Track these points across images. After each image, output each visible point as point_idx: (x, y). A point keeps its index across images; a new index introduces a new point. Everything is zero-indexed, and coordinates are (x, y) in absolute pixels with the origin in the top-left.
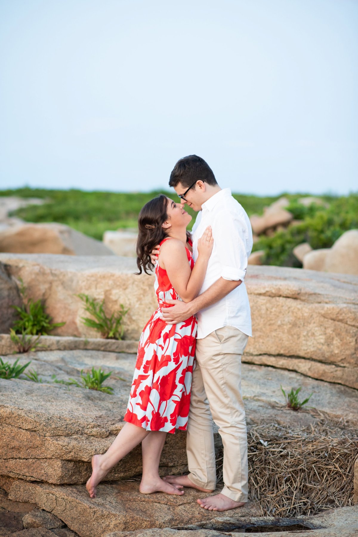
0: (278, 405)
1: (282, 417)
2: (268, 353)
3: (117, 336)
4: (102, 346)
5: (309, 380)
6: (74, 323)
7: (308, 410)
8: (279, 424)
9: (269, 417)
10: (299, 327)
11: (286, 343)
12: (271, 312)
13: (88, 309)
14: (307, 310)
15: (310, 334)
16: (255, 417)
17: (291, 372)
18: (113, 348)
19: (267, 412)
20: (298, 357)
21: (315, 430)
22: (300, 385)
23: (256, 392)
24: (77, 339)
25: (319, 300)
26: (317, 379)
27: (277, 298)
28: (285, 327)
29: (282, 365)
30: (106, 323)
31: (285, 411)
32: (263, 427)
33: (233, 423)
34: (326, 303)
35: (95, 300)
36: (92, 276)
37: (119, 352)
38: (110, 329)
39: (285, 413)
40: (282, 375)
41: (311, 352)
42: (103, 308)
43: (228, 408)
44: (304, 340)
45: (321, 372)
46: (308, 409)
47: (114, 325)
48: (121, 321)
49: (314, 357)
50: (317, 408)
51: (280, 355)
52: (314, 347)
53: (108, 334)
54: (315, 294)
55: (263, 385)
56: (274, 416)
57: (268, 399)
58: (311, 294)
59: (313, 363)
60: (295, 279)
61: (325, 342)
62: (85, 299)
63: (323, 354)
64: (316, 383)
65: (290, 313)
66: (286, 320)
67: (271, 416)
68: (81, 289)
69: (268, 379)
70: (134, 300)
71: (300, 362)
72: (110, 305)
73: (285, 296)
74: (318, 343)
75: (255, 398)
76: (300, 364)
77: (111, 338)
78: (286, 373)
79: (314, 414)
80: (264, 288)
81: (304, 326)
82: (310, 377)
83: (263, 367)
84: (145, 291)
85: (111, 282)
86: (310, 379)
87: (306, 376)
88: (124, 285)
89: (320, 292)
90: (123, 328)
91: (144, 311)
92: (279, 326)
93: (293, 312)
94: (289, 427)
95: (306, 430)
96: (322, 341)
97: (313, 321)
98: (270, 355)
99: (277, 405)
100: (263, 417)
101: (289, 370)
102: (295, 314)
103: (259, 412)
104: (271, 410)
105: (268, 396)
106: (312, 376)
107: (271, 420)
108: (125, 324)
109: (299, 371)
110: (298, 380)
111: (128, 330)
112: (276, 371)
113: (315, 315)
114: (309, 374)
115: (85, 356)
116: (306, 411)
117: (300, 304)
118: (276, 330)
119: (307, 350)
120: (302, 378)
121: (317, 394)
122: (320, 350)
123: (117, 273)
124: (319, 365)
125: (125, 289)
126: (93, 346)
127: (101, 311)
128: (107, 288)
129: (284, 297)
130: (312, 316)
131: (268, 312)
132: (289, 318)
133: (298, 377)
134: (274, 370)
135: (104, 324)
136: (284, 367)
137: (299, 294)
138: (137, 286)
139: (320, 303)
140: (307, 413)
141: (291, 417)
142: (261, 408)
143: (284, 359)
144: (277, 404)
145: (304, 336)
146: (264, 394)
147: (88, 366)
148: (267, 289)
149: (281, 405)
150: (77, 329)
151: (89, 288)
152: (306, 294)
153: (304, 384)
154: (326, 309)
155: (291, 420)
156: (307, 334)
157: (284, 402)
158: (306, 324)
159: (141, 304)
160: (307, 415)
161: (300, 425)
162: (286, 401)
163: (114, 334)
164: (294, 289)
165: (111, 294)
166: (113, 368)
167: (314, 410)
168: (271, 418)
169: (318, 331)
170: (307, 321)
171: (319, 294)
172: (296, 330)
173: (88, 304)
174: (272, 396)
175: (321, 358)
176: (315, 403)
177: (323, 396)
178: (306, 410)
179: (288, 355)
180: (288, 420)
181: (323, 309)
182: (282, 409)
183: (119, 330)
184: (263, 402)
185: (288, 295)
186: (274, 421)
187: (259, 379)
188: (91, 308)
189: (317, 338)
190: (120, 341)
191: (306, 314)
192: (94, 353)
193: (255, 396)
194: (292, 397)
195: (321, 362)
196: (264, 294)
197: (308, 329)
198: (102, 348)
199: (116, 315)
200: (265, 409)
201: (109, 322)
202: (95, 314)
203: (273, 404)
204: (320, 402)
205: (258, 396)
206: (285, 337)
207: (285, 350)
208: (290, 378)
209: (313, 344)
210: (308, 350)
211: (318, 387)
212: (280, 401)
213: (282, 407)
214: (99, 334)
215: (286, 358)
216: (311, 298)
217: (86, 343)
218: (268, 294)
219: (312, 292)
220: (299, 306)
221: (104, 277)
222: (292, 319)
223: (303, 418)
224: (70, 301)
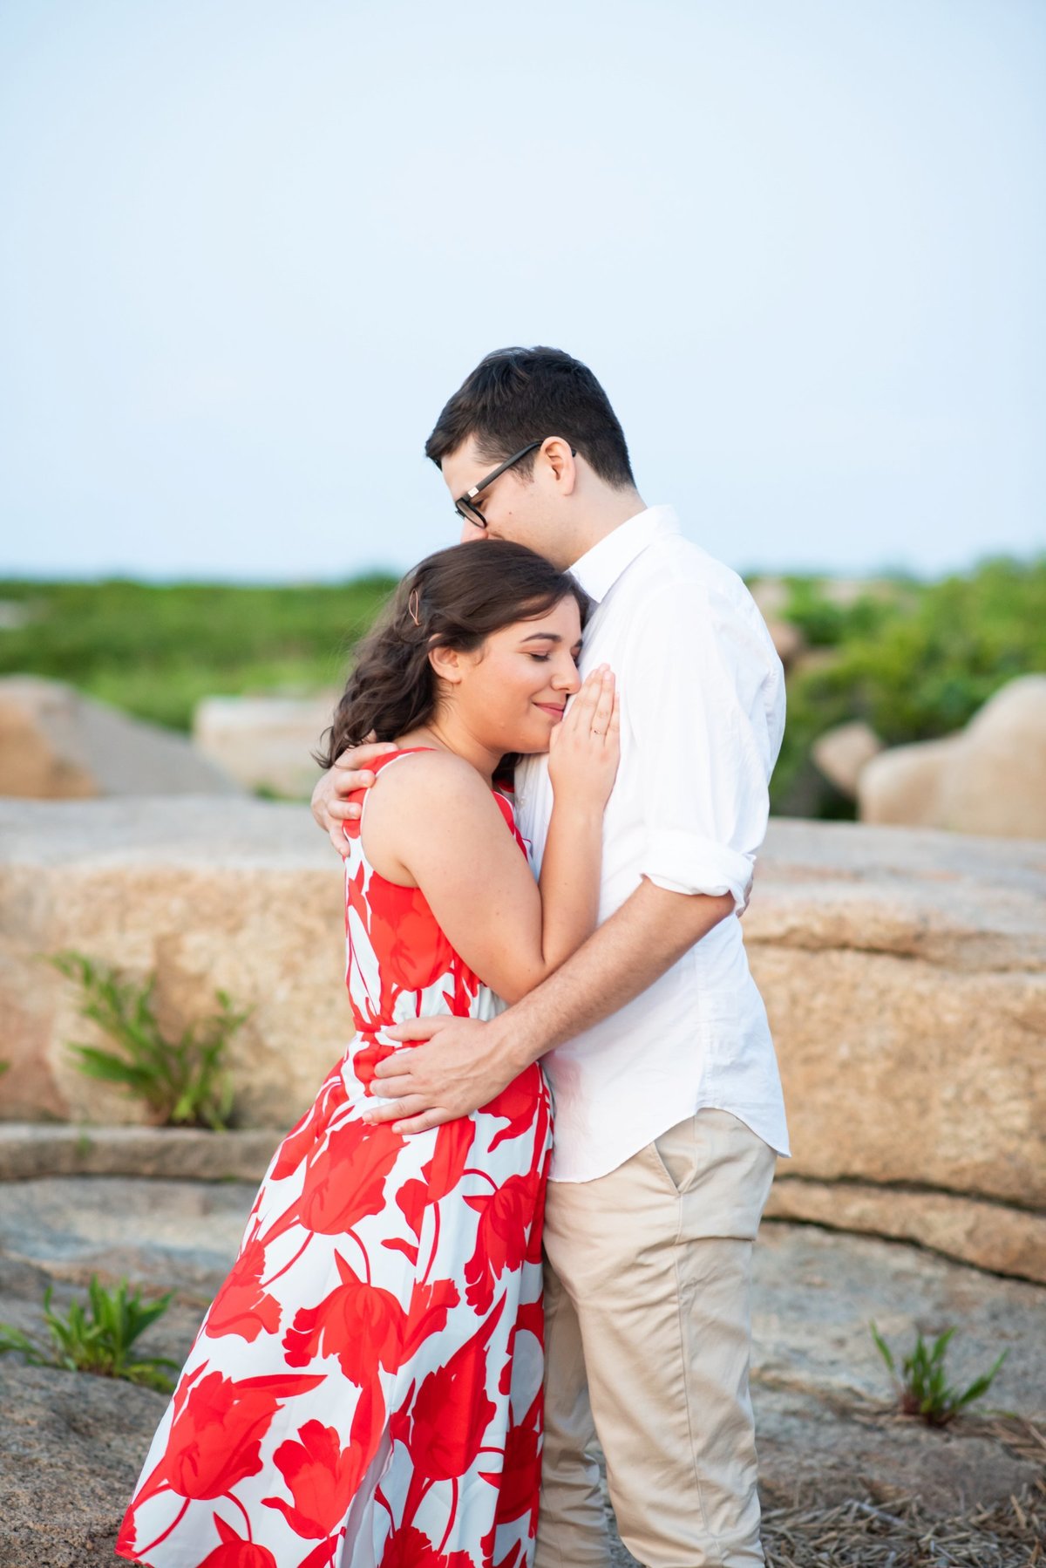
0: (864, 1405)
1: (885, 1463)
2: (802, 1171)
3: (209, 1113)
4: (148, 1159)
5: (971, 1281)
6: (41, 1064)
7: (989, 1424)
8: (877, 1501)
9: (833, 1467)
10: (925, 1069)
11: (874, 1133)
12: (809, 1011)
13: (92, 1012)
14: (954, 1002)
15: (968, 1096)
16: (776, 1474)
17: (897, 1248)
18: (192, 1163)
19: (823, 1441)
20: (923, 1187)
21: (1028, 1523)
22: (939, 1307)
23: (770, 1348)
24: (50, 1133)
25: (1000, 958)
26: (1001, 1275)
27: (835, 956)
28: (867, 1069)
29: (860, 1219)
30: (164, 1065)
31: (894, 1432)
32: (815, 1519)
34: (1031, 970)
35: (116, 974)
36: (106, 882)
37: (216, 1181)
38: (179, 1088)
39: (895, 1441)
40: (862, 1262)
41: (977, 1166)
42: (153, 1007)
44: (948, 1120)
45: (1018, 1245)
46: (986, 1417)
47: (196, 1071)
48: (221, 1056)
49: (988, 1187)
50: (1024, 1415)
51: (848, 1180)
52: (985, 1146)
53: (173, 1106)
54: (982, 935)
55: (791, 1315)
56: (851, 1460)
57: (821, 1378)
58: (965, 938)
59: (983, 1209)
60: (896, 874)
61: (1032, 1127)
62: (77, 970)
63: (1024, 1174)
64: (1001, 1291)
65: (888, 1016)
66: (873, 1039)
67: (842, 1464)
68: (64, 932)
69: (810, 1285)
70: (267, 972)
71: (931, 1207)
72: (177, 993)
73: (862, 943)
74: (1003, 1131)
75: (771, 1375)
76: (932, 1216)
77: (185, 1123)
78: (877, 1251)
79: (1015, 1440)
80: (780, 916)
81: (943, 1062)
82: (972, 1265)
83: (783, 1229)
84: (310, 936)
85: (177, 905)
86: (975, 1275)
87: (954, 1261)
88: (229, 913)
89: (1005, 928)
90: (229, 1083)
91: (309, 1013)
92: (845, 1066)
93: (898, 1011)
94: (921, 1511)
96: (1020, 1122)
97: (979, 1046)
98: (809, 1180)
99: (858, 1404)
100: (811, 1468)
101: (888, 1239)
102: (906, 1019)
103: (790, 1443)
104: (835, 1430)
105: (820, 1364)
106: (982, 1261)
107: (844, 1481)
108: (235, 1064)
109: (930, 1240)
110: (929, 1282)
111: (248, 1090)
112: (836, 1246)
113: (987, 1022)
114: (971, 1254)
115: (80, 1205)
116: (981, 1429)
117: (926, 977)
118: (830, 1082)
119: (957, 1159)
120: (941, 1271)
121: (1015, 1345)
122: (1010, 1157)
123: (201, 866)
124: (1007, 1217)
125: (235, 930)
126: (109, 1162)
127: (146, 1017)
128: (165, 928)
129: (858, 949)
130: (973, 1024)
131: (799, 1012)
132: (882, 1035)
133: (928, 1271)
134: (829, 1240)
135: (153, 1069)
136: (867, 1225)
137: (919, 937)
138: (281, 917)
139: (1003, 969)
140: (986, 1436)
141: (925, 1460)
142: (793, 1422)
143: (869, 1196)
144: (859, 1397)
145: (947, 1105)
146: (801, 1354)
147: (85, 1251)
148: (793, 921)
149: (874, 1402)
150: (51, 1088)
151: (94, 928)
152: (947, 935)
153: (954, 1301)
154: (1030, 995)
155: (924, 1477)
156: (958, 1097)
157: (888, 1391)
158: (951, 1056)
159: (296, 987)
160: (987, 1446)
161: (966, 1498)
162: (895, 1384)
163: (195, 1107)
164: (902, 917)
165: (178, 950)
166: (188, 1254)
167: (1015, 1423)
168: (842, 1474)
169: (1000, 1083)
170: (954, 1045)
171: (999, 936)
172: (910, 1081)
173: (93, 996)
174: (833, 1363)
175: (1016, 1191)
176: (1010, 1387)
177: (1038, 1353)
178: (981, 1424)
179: (883, 1177)
180: (913, 1479)
181: (1019, 994)
182: (882, 1420)
183: (215, 1087)
184: (802, 1391)
185: (879, 944)
186: (854, 1484)
187: (776, 1285)
188: (105, 1005)
189: (996, 1111)
190: (221, 1136)
191: (950, 1019)
192: (115, 1188)
193: (766, 1368)
194: (920, 1370)
195: (1014, 1204)
196: (781, 942)
197: (962, 1074)
198: (149, 1168)
199: (200, 1035)
200: (812, 1425)
201: (173, 1062)
202: (118, 1027)
203: (844, 1398)
204: (1029, 1381)
205: (778, 1366)
206: (868, 1107)
207: (870, 1160)
208: (899, 1276)
209: (983, 1133)
210: (964, 1161)
211: (1010, 1311)
212: (871, 1386)
213: (879, 1414)
214: (138, 1111)
215: (875, 1191)
216: (970, 953)
217: (83, 1150)
218: (797, 938)
219: (971, 927)
220: (924, 987)
221: (150, 886)
222: (894, 1035)
223: (972, 1463)
224: (22, 978)
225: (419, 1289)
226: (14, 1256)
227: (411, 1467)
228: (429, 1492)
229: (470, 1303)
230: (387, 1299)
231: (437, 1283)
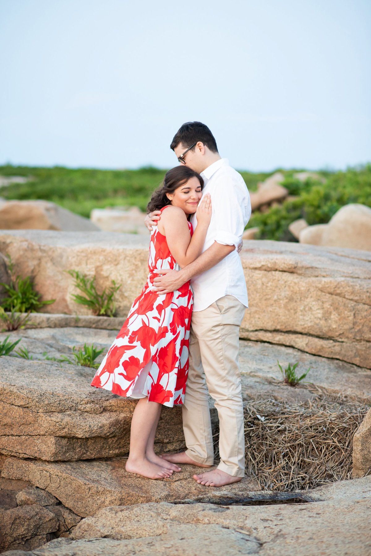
0: (275, 381)
1: (279, 392)
2: (264, 329)
3: (109, 313)
4: (94, 324)
5: (306, 356)
6: (64, 300)
7: (306, 386)
8: (276, 400)
9: (266, 392)
10: (296, 302)
11: (283, 318)
12: (267, 287)
13: (78, 286)
14: (304, 284)
15: (307, 309)
16: (251, 393)
17: (288, 348)
18: (105, 325)
19: (264, 387)
20: (295, 332)
21: (312, 406)
22: (297, 361)
23: (253, 368)
24: (67, 316)
25: (316, 274)
26: (314, 355)
27: (273, 272)
28: (281, 302)
29: (279, 341)
30: (97, 300)
31: (282, 387)
32: (260, 403)
33: (230, 396)
34: (324, 277)
35: (85, 276)
36: (82, 252)
37: (111, 330)
38: (102, 306)
39: (282, 388)
40: (278, 351)
41: (309, 327)
42: (94, 285)
43: (225, 381)
44: (301, 315)
45: (319, 347)
46: (305, 384)
47: (106, 302)
48: (113, 298)
49: (311, 332)
50: (314, 383)
51: (276, 331)
52: (311, 321)
53: (100, 311)
54: (312, 268)
55: (259, 361)
56: (271, 392)
57: (265, 375)
58: (307, 268)
59: (310, 338)
60: (291, 252)
61: (323, 317)
62: (75, 275)
63: (321, 329)
64: (314, 358)
65: (287, 288)
66: (283, 294)
67: (268, 392)
68: (71, 265)
69: (265, 355)
70: (125, 276)
71: (297, 338)
72: (101, 282)
73: (281, 270)
74: (315, 318)
75: (252, 374)
76: (297, 340)
77: (103, 315)
78: (283, 349)
79: (312, 389)
80: (260, 262)
81: (301, 300)
82: (307, 353)
83: (259, 343)
84: (136, 266)
85: (101, 258)
86: (308, 355)
87: (303, 352)
88: (116, 260)
89: (318, 266)
90: (115, 305)
91: (136, 287)
92: (275, 301)
93: (289, 287)
94: (286, 403)
95: (304, 406)
96: (320, 316)
97: (310, 296)
98: (266, 331)
99: (273, 381)
100: (260, 392)
101: (286, 346)
102: (292, 289)
103: (256, 388)
104: (268, 386)
105: (265, 372)
106: (309, 352)
107: (268, 396)
108: (117, 300)
109: (296, 347)
110: (295, 356)
111: (120, 307)
112: (272, 347)
113: (312, 289)
114: (307, 350)
115: (77, 334)
116: (304, 387)
117: (297, 278)
118: (272, 305)
119: (304, 325)
120: (299, 353)
121: (315, 370)
122: (317, 325)
123: (108, 248)
124: (316, 340)
125: (116, 265)
126: (84, 324)
127: (92, 287)
128: (98, 264)
129: (280, 271)
130: (309, 290)
131: (264, 287)
132: (285, 293)
133: (295, 353)
134: (271, 346)
135: (95, 301)
136: (280, 343)
137: (295, 268)
138: (129, 261)
139: (317, 276)
140: (305, 388)
141: (289, 392)
142: (257, 384)
143: (281, 335)
144: (274, 379)
145: (301, 311)
146: (261, 370)
147: (79, 344)
148: (263, 263)
149: (278, 380)
150: (67, 306)
151: (79, 264)
152: (302, 267)
153: (301, 360)
154: (323, 282)
155: (288, 396)
156: (304, 309)
157: (282, 378)
158: (303, 298)
159: (133, 280)
160: (305, 390)
161: (298, 400)
162: (283, 377)
163: (106, 311)
164: (291, 263)
165: (102, 270)
166: (105, 345)
167: (312, 385)
168: (268, 394)
169: (315, 306)
170: (303, 296)
171: (316, 268)
172: (292, 305)
173: (79, 281)
174: (268, 372)
175: (319, 333)
176: (312, 378)
177: (321, 372)
178: (304, 386)
179: (285, 330)
180: (285, 396)
181: (320, 282)
182: (279, 385)
183: (111, 306)
184: (260, 377)
185: (285, 269)
186: (271, 396)
187: (256, 355)
188: (81, 284)
189: (314, 312)
190: (112, 318)
191: (302, 289)
192: (86, 330)
193: (251, 372)
194: (289, 372)
195: (318, 337)
196: (260, 269)
197: (306, 303)
198: (94, 326)
199: (107, 292)
200: (262, 385)
201: (100, 299)
202: (85, 290)
203: (270, 379)
204: (318, 377)
205: (255, 372)
206: (281, 312)
207: (282, 325)
208: (287, 354)
209: (310, 318)
210: (306, 326)
211: (315, 362)
212: (277, 377)
213: (279, 383)
214: (90, 312)
215: (283, 334)
216: (308, 272)
217: (77, 321)
218: (264, 268)
219: (309, 265)
220: (296, 280)
221: (95, 253)
222: (288, 293)
223: (301, 393)
224: (60, 277)
225: (160, 328)
226: (61, 344)
227: (159, 370)
228: (163, 376)
229: (171, 332)
230: (153, 330)
231: (164, 327)
